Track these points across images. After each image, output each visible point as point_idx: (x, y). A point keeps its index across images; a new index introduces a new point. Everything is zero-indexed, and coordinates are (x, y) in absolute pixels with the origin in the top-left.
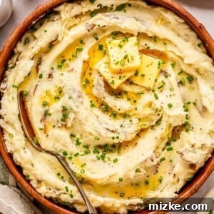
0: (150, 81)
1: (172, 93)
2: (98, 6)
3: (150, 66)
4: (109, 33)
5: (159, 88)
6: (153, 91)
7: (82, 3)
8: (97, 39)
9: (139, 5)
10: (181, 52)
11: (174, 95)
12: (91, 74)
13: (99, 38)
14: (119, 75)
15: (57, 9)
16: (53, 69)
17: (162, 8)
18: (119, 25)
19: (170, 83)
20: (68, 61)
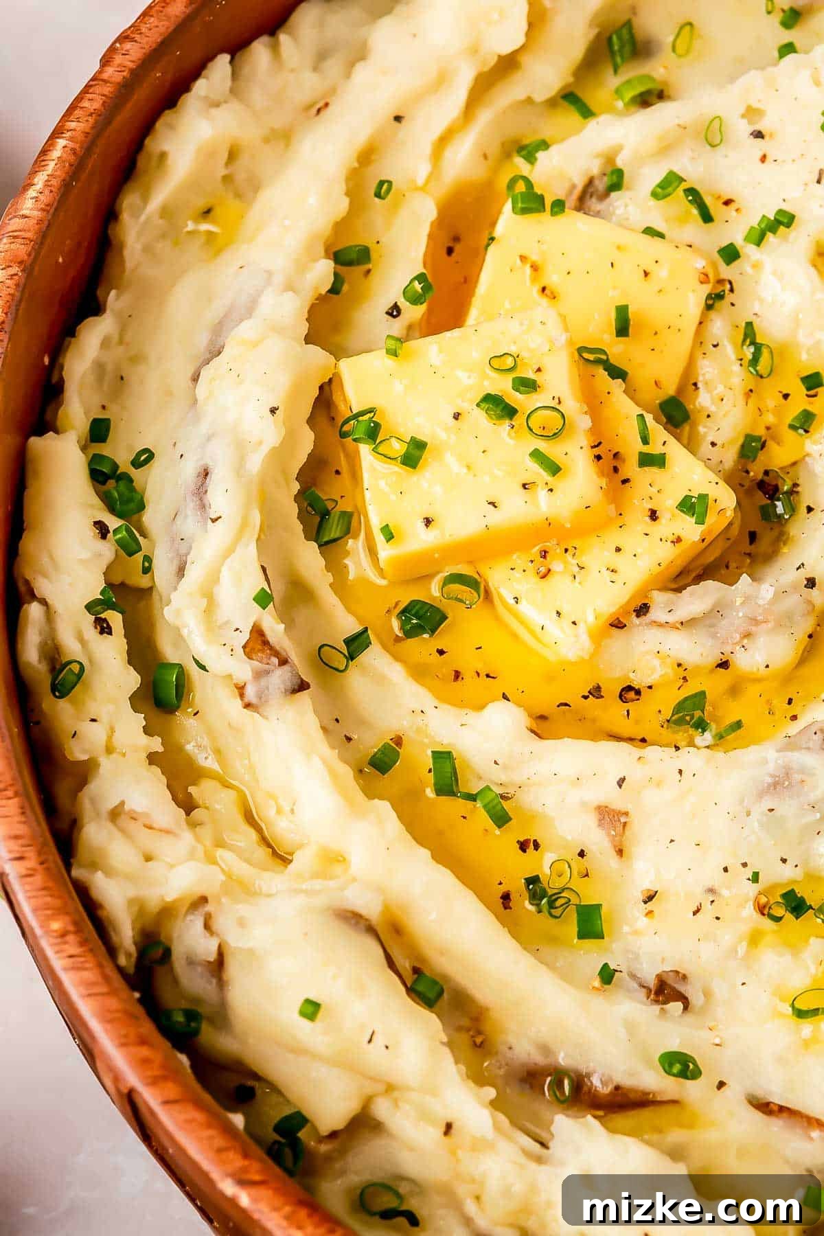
0: (661, 274)
1: (743, 128)
2: (104, 628)
3: (553, 278)
4: (309, 558)
5: (707, 217)
6: (730, 254)
7: (77, 752)
8: (356, 644)
9: (99, 367)
10: (441, 80)
11: (751, 113)
12: (629, 692)
13: (351, 626)
14: (631, 467)
15: (126, 935)
16: (607, 975)
17: (129, 201)
18: (255, 462)
19: (666, 148)
20: (544, 864)
